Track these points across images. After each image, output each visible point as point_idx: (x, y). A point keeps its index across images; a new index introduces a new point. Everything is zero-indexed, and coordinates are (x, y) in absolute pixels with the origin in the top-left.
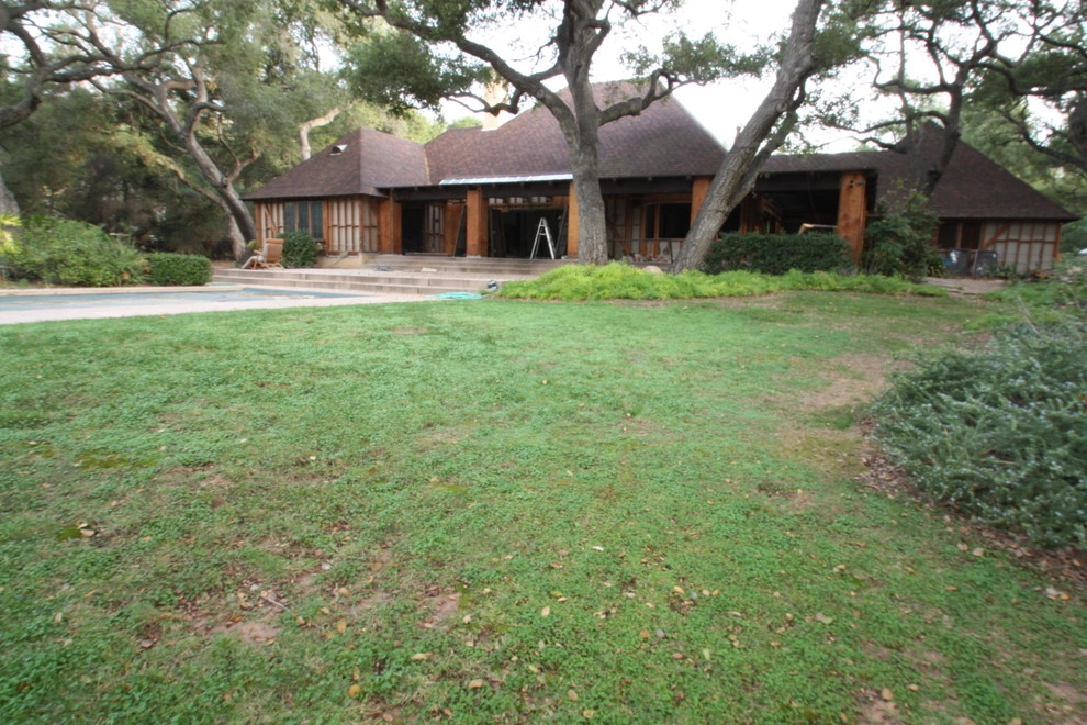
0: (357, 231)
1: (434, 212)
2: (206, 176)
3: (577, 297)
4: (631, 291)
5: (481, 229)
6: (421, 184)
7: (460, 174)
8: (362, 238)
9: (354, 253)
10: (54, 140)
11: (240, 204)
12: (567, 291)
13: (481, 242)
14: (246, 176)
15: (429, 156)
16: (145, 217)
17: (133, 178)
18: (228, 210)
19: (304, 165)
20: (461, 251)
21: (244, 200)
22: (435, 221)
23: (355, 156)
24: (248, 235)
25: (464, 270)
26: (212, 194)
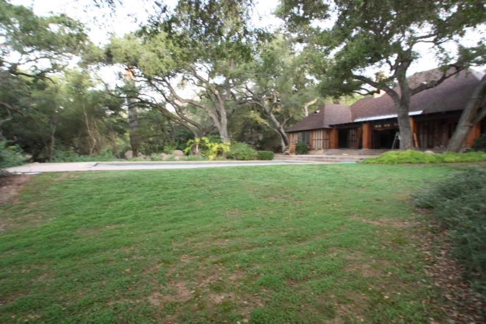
0: (322, 141)
1: (352, 132)
2: (274, 125)
3: (391, 163)
4: (412, 160)
5: (368, 138)
6: (347, 122)
7: (363, 116)
8: (323, 144)
9: (320, 149)
10: (235, 118)
11: (284, 134)
12: (386, 161)
13: (368, 143)
14: (288, 123)
15: (352, 110)
16: (257, 139)
17: (254, 127)
18: (281, 136)
19: (305, 119)
20: (360, 147)
21: (286, 132)
22: (353, 135)
23: (322, 114)
24: (286, 144)
25: (360, 154)
26: (276, 131)
